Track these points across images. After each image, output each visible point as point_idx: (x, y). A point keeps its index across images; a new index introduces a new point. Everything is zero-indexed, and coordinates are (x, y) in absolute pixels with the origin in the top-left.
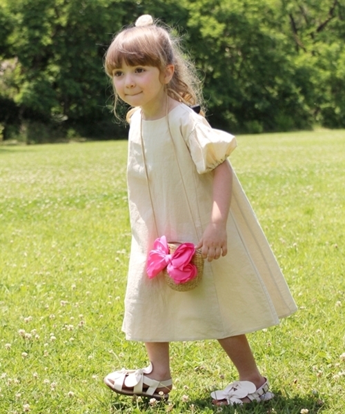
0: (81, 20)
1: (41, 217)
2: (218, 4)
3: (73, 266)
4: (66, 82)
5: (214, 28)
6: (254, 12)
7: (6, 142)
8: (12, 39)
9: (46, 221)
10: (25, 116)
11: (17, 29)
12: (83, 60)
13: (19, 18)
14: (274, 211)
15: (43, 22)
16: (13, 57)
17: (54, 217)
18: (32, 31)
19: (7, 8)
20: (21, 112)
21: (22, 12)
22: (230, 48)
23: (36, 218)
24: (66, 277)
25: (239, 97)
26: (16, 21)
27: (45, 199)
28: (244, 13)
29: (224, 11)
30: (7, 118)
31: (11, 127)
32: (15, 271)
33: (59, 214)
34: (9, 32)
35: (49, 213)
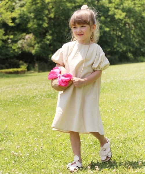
0: (60, 15)
1: (35, 103)
2: (122, 4)
3: (44, 124)
4: (55, 43)
5: (121, 15)
6: (139, 7)
7: (29, 72)
8: (29, 25)
9: (37, 105)
10: (37, 60)
11: (31, 20)
12: (62, 33)
13: (32, 15)
14: (140, 95)
15: (43, 17)
16: (30, 33)
17: (41, 103)
18: (38, 21)
19: (26, 11)
20: (35, 58)
21: (33, 12)
22: (128, 24)
23: (33, 104)
24: (40, 129)
25: (133, 46)
26: (31, 17)
27: (38, 95)
28: (134, 7)
29: (125, 7)
30: (29, 61)
31: (31, 65)
32: (18, 127)
33: (44, 102)
34: (28, 22)
35: (39, 101)
